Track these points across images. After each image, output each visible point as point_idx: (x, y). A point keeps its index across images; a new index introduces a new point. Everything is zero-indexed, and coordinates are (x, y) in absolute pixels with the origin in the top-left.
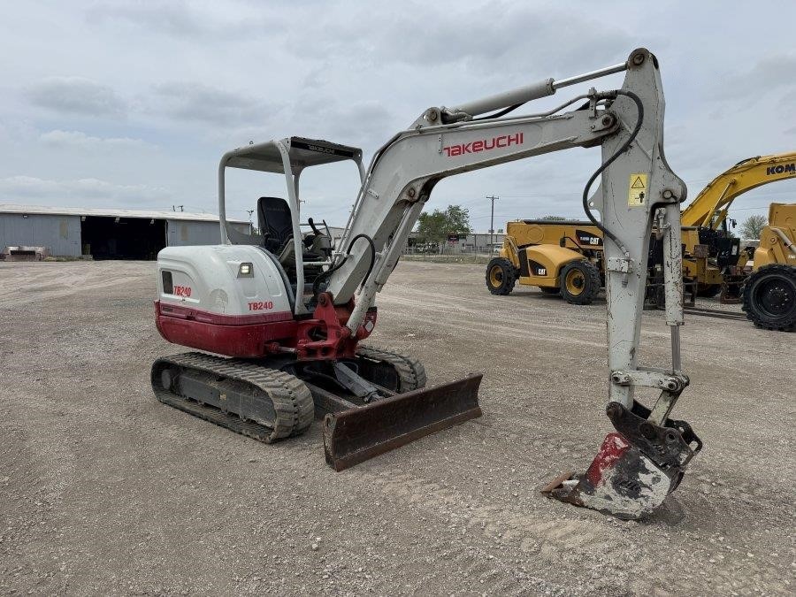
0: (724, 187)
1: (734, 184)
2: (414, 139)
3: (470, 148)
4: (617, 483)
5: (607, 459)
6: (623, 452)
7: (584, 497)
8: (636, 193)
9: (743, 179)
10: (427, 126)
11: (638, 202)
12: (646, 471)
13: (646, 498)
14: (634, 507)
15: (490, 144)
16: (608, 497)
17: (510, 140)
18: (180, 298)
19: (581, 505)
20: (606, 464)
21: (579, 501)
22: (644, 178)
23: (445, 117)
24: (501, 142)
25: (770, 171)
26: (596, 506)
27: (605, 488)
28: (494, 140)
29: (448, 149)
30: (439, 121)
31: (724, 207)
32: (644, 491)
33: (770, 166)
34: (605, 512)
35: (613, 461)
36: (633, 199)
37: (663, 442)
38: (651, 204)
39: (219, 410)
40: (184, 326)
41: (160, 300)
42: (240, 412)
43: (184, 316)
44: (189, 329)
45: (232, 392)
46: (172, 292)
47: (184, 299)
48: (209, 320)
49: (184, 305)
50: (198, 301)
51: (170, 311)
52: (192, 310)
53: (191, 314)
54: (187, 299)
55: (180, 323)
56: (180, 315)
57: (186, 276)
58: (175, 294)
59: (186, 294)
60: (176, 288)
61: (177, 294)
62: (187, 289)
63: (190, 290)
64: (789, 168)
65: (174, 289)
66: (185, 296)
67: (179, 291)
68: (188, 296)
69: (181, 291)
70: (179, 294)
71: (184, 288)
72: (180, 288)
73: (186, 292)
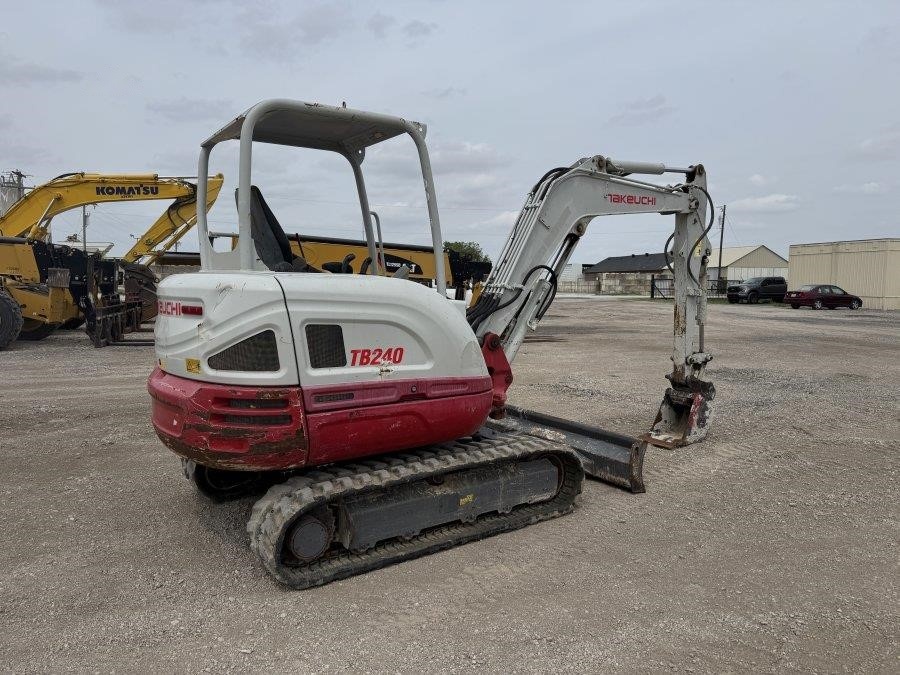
0: (49, 200)
1: (59, 199)
2: (585, 179)
3: (626, 199)
4: (698, 423)
5: (696, 409)
6: (701, 403)
8: (698, 249)
9: (69, 195)
10: (596, 171)
12: (708, 409)
13: (708, 424)
14: (703, 432)
17: (648, 201)
18: (376, 369)
19: (688, 445)
21: (687, 442)
23: (609, 167)
24: (645, 201)
25: (99, 191)
26: (693, 441)
28: (640, 198)
29: (611, 195)
30: (605, 169)
31: (43, 224)
32: (707, 421)
33: (100, 186)
36: (697, 253)
37: (708, 391)
38: (702, 256)
39: (457, 523)
40: (393, 415)
41: (299, 386)
42: (499, 505)
43: (393, 397)
44: (407, 417)
45: (485, 484)
46: (342, 363)
47: (384, 368)
48: (460, 390)
49: (392, 379)
50: (427, 366)
51: (344, 399)
52: (418, 384)
53: (416, 391)
54: (395, 368)
55: (381, 413)
56: (381, 399)
57: (391, 327)
58: (353, 364)
59: (389, 359)
60: (355, 352)
61: (362, 363)
62: (390, 351)
63: (402, 350)
64: (120, 191)
65: (349, 357)
66: (386, 364)
67: (365, 358)
68: (395, 362)
69: (372, 357)
70: (367, 363)
71: (380, 351)
72: (369, 351)
73: (389, 356)
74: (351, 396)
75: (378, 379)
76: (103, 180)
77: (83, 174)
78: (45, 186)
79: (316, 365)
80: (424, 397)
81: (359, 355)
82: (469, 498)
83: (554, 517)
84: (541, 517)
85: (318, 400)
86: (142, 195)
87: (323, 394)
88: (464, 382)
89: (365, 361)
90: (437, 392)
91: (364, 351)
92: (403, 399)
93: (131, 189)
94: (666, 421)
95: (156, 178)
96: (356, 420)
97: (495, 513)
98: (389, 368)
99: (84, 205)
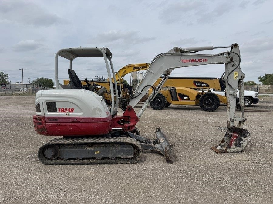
0: (123, 72)
1: (125, 71)
2: (169, 56)
3: (190, 61)
4: (236, 145)
5: (234, 139)
6: (237, 137)
7: (229, 150)
8: (235, 76)
9: (127, 70)
10: (175, 53)
11: (236, 78)
12: (242, 140)
13: (242, 146)
14: (240, 149)
15: (197, 60)
16: (234, 149)
17: (203, 60)
18: (65, 114)
19: (228, 153)
20: (233, 141)
21: (228, 151)
22: (237, 73)
23: (181, 51)
24: (201, 60)
25: (134, 69)
26: (231, 152)
27: (233, 147)
28: (198, 60)
29: (183, 60)
30: (179, 52)
31: (122, 78)
32: (242, 145)
33: (134, 67)
34: (234, 152)
35: (235, 140)
36: (235, 78)
37: (244, 133)
38: (239, 79)
39: (94, 158)
40: (69, 126)
41: (45, 116)
42: (110, 156)
43: (70, 121)
44: (74, 127)
45: (104, 149)
46: (56, 111)
47: (68, 113)
48: (91, 121)
49: (69, 117)
50: (81, 114)
51: (55, 120)
52: (77, 118)
53: (77, 120)
54: (71, 114)
55: (66, 125)
56: (66, 121)
57: (70, 103)
58: (59, 112)
59: (69, 111)
60: (59, 109)
61: (61, 112)
62: (70, 109)
63: (73, 109)
64: (138, 68)
65: (58, 110)
66: (68, 112)
67: (62, 110)
68: (71, 112)
69: (64, 110)
70: (63, 112)
71: (67, 109)
72: (63, 109)
73: (70, 110)
74: (57, 120)
75: (66, 116)
76: (134, 66)
77: (130, 65)
78: (122, 68)
79: (49, 111)
80: (79, 122)
81: (61, 110)
82: (99, 152)
83: (128, 163)
84: (122, 162)
85: (49, 120)
86: (143, 69)
87: (50, 119)
88: (93, 119)
89: (62, 111)
90: (84, 121)
91: (62, 109)
92: (73, 122)
93: (140, 67)
94: (227, 143)
95: (147, 64)
96: (59, 126)
97: (108, 158)
98: (69, 113)
99: (131, 72)
